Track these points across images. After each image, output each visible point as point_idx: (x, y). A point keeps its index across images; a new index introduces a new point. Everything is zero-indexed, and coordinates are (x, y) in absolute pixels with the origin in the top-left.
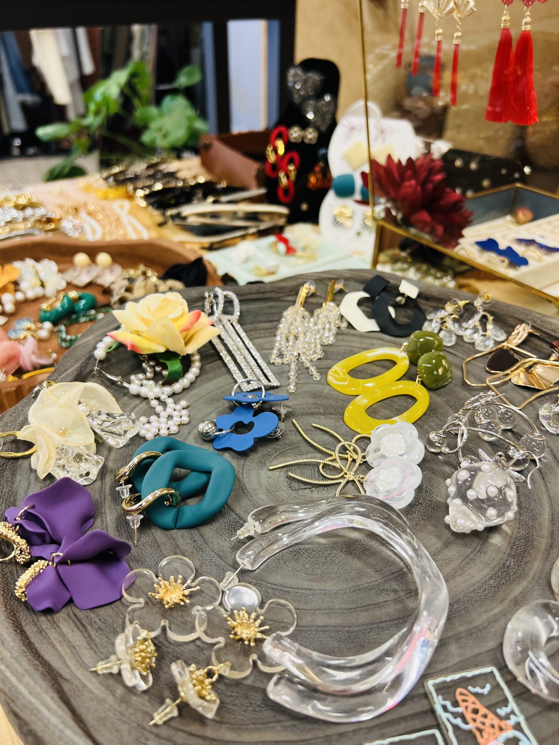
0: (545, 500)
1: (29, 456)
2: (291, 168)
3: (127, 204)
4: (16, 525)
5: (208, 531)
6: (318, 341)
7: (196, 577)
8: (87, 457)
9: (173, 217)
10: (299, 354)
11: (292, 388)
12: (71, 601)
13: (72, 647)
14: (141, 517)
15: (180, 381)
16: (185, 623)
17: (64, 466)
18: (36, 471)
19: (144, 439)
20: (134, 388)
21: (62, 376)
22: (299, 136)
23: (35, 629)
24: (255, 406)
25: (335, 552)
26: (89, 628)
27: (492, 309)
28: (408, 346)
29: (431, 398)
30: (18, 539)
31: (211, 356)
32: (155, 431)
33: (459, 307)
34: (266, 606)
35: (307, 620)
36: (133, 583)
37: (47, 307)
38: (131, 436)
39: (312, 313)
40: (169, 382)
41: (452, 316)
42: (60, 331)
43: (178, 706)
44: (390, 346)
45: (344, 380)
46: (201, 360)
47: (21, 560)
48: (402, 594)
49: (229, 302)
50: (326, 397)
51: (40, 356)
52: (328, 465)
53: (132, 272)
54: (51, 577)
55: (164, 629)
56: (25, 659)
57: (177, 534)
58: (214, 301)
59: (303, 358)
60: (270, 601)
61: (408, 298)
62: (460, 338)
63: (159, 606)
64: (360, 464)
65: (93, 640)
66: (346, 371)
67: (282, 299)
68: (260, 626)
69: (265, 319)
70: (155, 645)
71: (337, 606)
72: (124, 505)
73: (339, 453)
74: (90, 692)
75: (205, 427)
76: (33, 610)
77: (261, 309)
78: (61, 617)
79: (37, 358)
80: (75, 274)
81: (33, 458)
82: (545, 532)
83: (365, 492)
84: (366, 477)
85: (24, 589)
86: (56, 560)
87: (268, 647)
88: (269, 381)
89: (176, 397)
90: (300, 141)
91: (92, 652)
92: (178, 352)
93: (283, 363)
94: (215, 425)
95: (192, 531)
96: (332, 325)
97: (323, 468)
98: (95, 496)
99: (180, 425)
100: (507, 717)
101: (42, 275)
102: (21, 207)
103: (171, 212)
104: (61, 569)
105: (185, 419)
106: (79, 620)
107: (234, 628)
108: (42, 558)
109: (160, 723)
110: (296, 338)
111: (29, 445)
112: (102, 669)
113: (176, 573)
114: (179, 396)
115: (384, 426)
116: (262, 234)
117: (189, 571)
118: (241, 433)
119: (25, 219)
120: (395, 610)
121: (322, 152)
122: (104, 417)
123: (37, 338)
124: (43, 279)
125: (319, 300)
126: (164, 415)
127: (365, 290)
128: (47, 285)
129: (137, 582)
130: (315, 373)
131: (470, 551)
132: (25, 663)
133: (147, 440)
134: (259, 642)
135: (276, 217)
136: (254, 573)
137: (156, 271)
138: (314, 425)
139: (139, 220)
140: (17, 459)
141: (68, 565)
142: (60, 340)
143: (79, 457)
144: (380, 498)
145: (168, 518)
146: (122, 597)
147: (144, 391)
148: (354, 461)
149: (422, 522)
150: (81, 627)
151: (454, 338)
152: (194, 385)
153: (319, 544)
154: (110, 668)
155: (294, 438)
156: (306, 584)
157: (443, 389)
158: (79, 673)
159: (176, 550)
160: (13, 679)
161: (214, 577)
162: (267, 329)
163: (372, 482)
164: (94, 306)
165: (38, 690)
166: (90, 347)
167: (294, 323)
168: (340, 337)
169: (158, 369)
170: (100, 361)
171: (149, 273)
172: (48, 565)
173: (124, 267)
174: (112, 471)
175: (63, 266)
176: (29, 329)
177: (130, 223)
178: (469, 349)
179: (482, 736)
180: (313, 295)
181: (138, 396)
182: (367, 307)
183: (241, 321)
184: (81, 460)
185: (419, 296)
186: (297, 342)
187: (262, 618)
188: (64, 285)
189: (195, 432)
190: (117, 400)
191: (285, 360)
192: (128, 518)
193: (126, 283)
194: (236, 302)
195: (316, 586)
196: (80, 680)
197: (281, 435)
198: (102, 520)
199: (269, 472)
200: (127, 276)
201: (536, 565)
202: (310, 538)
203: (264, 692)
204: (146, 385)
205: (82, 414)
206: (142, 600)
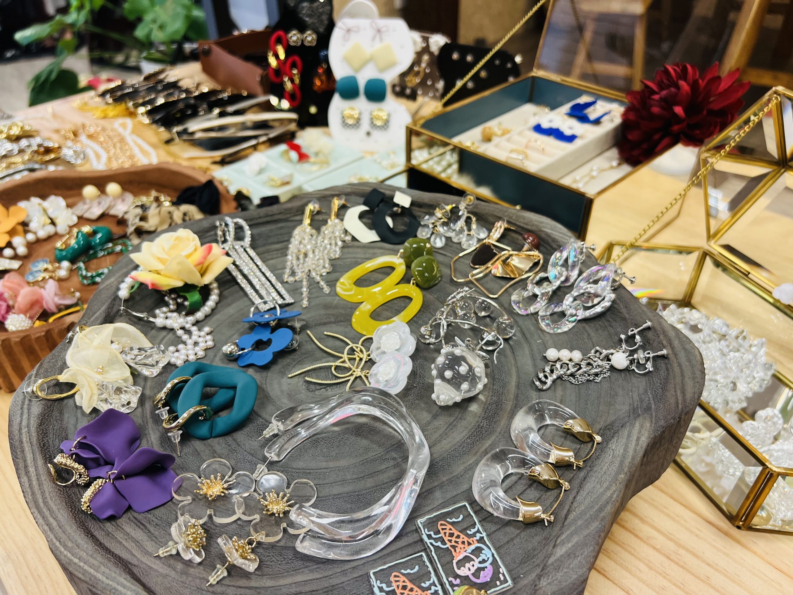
0: (514, 370)
1: (73, 396)
2: (295, 72)
3: (129, 122)
4: (72, 455)
5: (240, 436)
6: (326, 257)
7: (232, 474)
8: (126, 389)
9: (179, 134)
10: (310, 271)
11: (305, 303)
12: (130, 508)
13: (136, 541)
14: (181, 432)
15: (202, 309)
16: (227, 510)
17: (106, 399)
18: (81, 407)
19: (175, 366)
20: (159, 321)
21: (92, 320)
22: (298, 38)
23: (103, 533)
24: (273, 324)
25: (347, 436)
26: (147, 525)
27: (475, 210)
28: (404, 252)
29: (424, 296)
30: (76, 465)
31: (228, 282)
32: (183, 357)
33: (446, 212)
34: (292, 486)
35: (326, 491)
36: (181, 486)
37: (62, 245)
38: (163, 365)
39: (318, 230)
40: (191, 312)
41: (442, 220)
42: (79, 269)
43: (226, 568)
44: (390, 254)
45: (350, 290)
46: (219, 287)
47: (81, 482)
48: (400, 460)
49: (239, 229)
50: (336, 307)
51: (63, 297)
52: (340, 366)
53: (144, 199)
54: (109, 491)
55: (210, 517)
56: (99, 555)
57: (214, 442)
58: (226, 229)
59: (313, 274)
60: (296, 481)
61: (403, 208)
62: (448, 239)
63: (204, 500)
64: (366, 362)
65: (152, 534)
66: (351, 282)
67: (291, 219)
68: (287, 502)
69: (275, 240)
70: (203, 528)
71: (349, 478)
72: (164, 425)
73: (348, 354)
74: (157, 571)
75: (228, 348)
76: (99, 520)
77: (271, 231)
78: (123, 521)
79: (60, 299)
80: (86, 207)
81: (76, 396)
82: (512, 396)
83: (370, 383)
84: (371, 372)
85: (88, 504)
86: (112, 477)
87: (293, 516)
88: (284, 299)
89: (200, 324)
90: (299, 44)
91: (153, 542)
92: (196, 284)
93: (295, 281)
94: (237, 346)
95: (226, 437)
96: (338, 240)
97: (335, 369)
98: (138, 420)
99: (206, 350)
100: (474, 535)
101: (51, 212)
102: (14, 138)
103: (176, 129)
104: (117, 483)
105: (210, 344)
106: (139, 521)
107: (266, 506)
108: (100, 478)
109: (215, 583)
110: (306, 255)
111: (72, 386)
112: (163, 553)
113: (215, 472)
114: (203, 323)
115: (384, 326)
116: (274, 142)
117: (227, 470)
118: (262, 350)
119: (21, 151)
120: (394, 473)
121: (322, 54)
122: (136, 352)
123: (57, 278)
124: (52, 216)
125: (325, 217)
126: (190, 342)
127: (365, 204)
128: (57, 221)
129: (184, 485)
130: (325, 286)
131: (453, 419)
132: (99, 558)
133: (177, 367)
134: (286, 513)
135: (286, 123)
136: (281, 463)
137: (169, 196)
138: (326, 333)
139: (144, 139)
140: (62, 399)
141: (122, 479)
142: (81, 279)
143: (119, 390)
144: (381, 388)
145: (204, 430)
146: (173, 498)
147: (169, 323)
148: (361, 359)
149: (417, 402)
150: (141, 526)
151: (444, 239)
152: (215, 311)
153: (334, 432)
154: (170, 550)
155: (309, 347)
156: (324, 465)
157: (435, 287)
158: (144, 559)
159: (214, 454)
160: (92, 571)
161: (246, 471)
162: (278, 250)
163: (376, 375)
164: (110, 238)
165: (113, 575)
166: (114, 289)
167: (303, 241)
168: (346, 250)
169: (179, 300)
170: (125, 300)
171: (162, 198)
172: (106, 482)
173: (136, 194)
174: (150, 398)
175: (70, 200)
176: (46, 270)
177: (135, 143)
178: (457, 249)
179: (455, 551)
180: (319, 213)
181: (164, 328)
182: (369, 218)
183: (253, 246)
184: (121, 392)
185: (412, 204)
186: (307, 259)
187: (288, 495)
188: (75, 220)
189: (220, 355)
190: (146, 335)
191: (297, 278)
192: (169, 434)
193: (139, 211)
194: (246, 228)
195: (331, 464)
196: (146, 564)
197: (298, 346)
198: (147, 440)
199: (289, 380)
200: (140, 204)
201: (503, 423)
202: (326, 428)
203: (294, 548)
204: (171, 317)
205: (116, 352)
206: (189, 498)
